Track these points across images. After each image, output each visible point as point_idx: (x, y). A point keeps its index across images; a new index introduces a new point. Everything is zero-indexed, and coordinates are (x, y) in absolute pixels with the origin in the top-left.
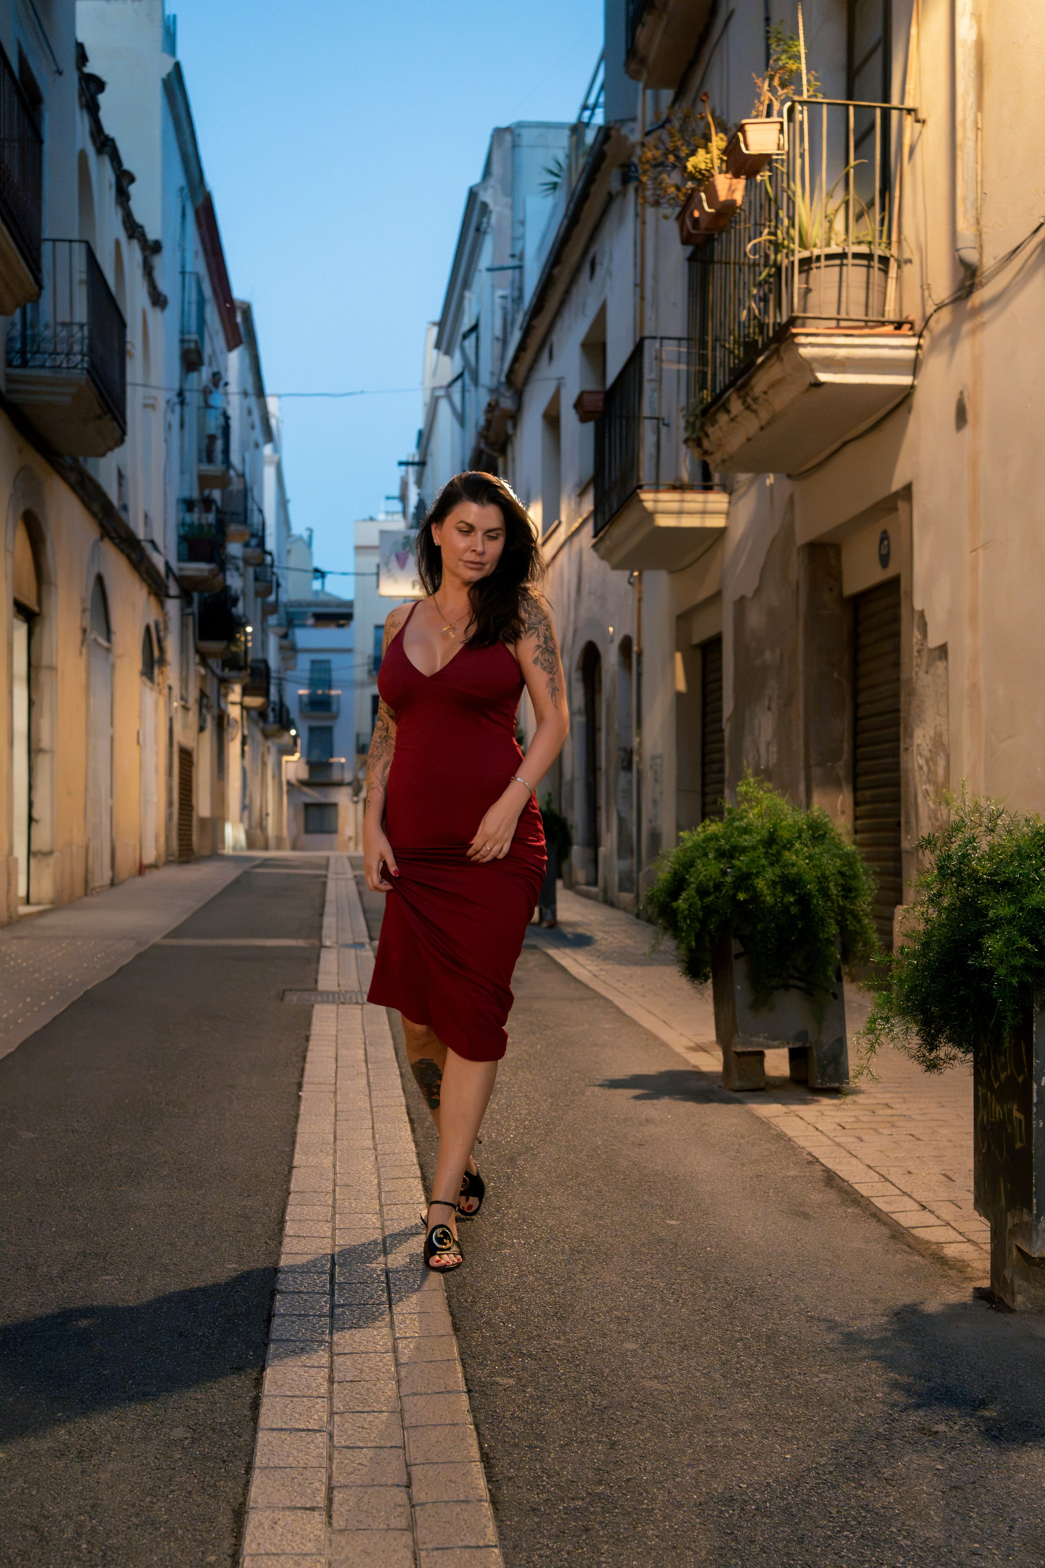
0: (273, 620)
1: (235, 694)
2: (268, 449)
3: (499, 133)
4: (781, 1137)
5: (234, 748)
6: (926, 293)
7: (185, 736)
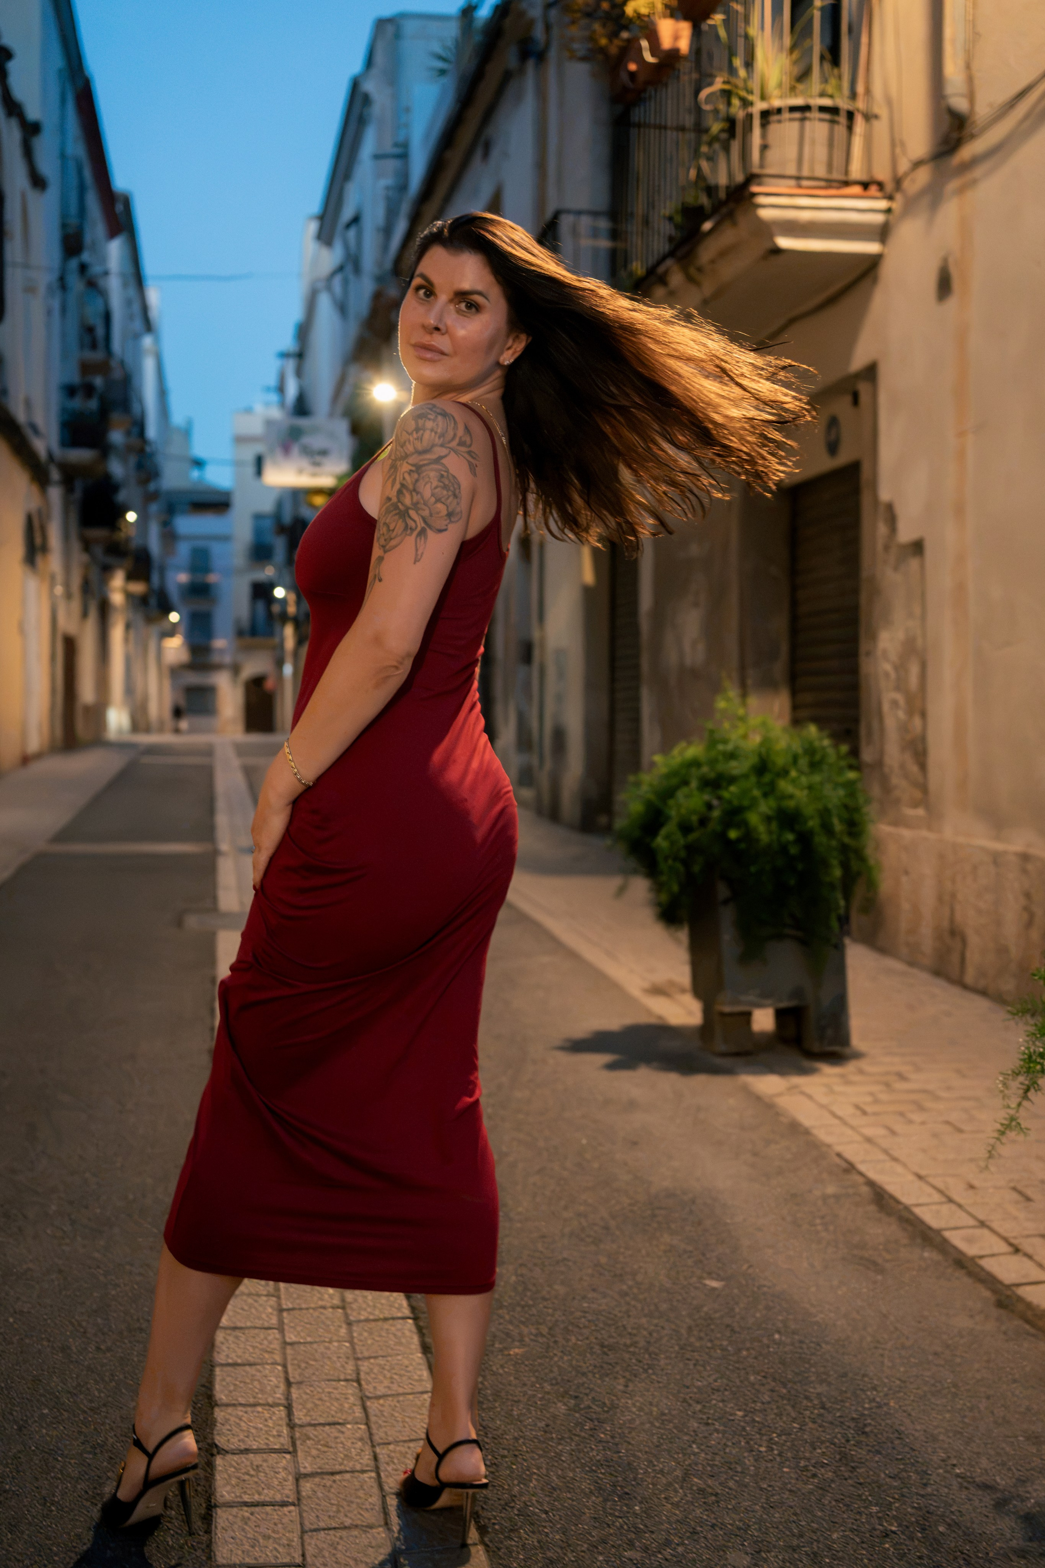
0: (154, 508)
1: (118, 581)
2: (147, 341)
3: (381, 24)
5: (117, 634)
6: (898, 150)
7: (68, 623)
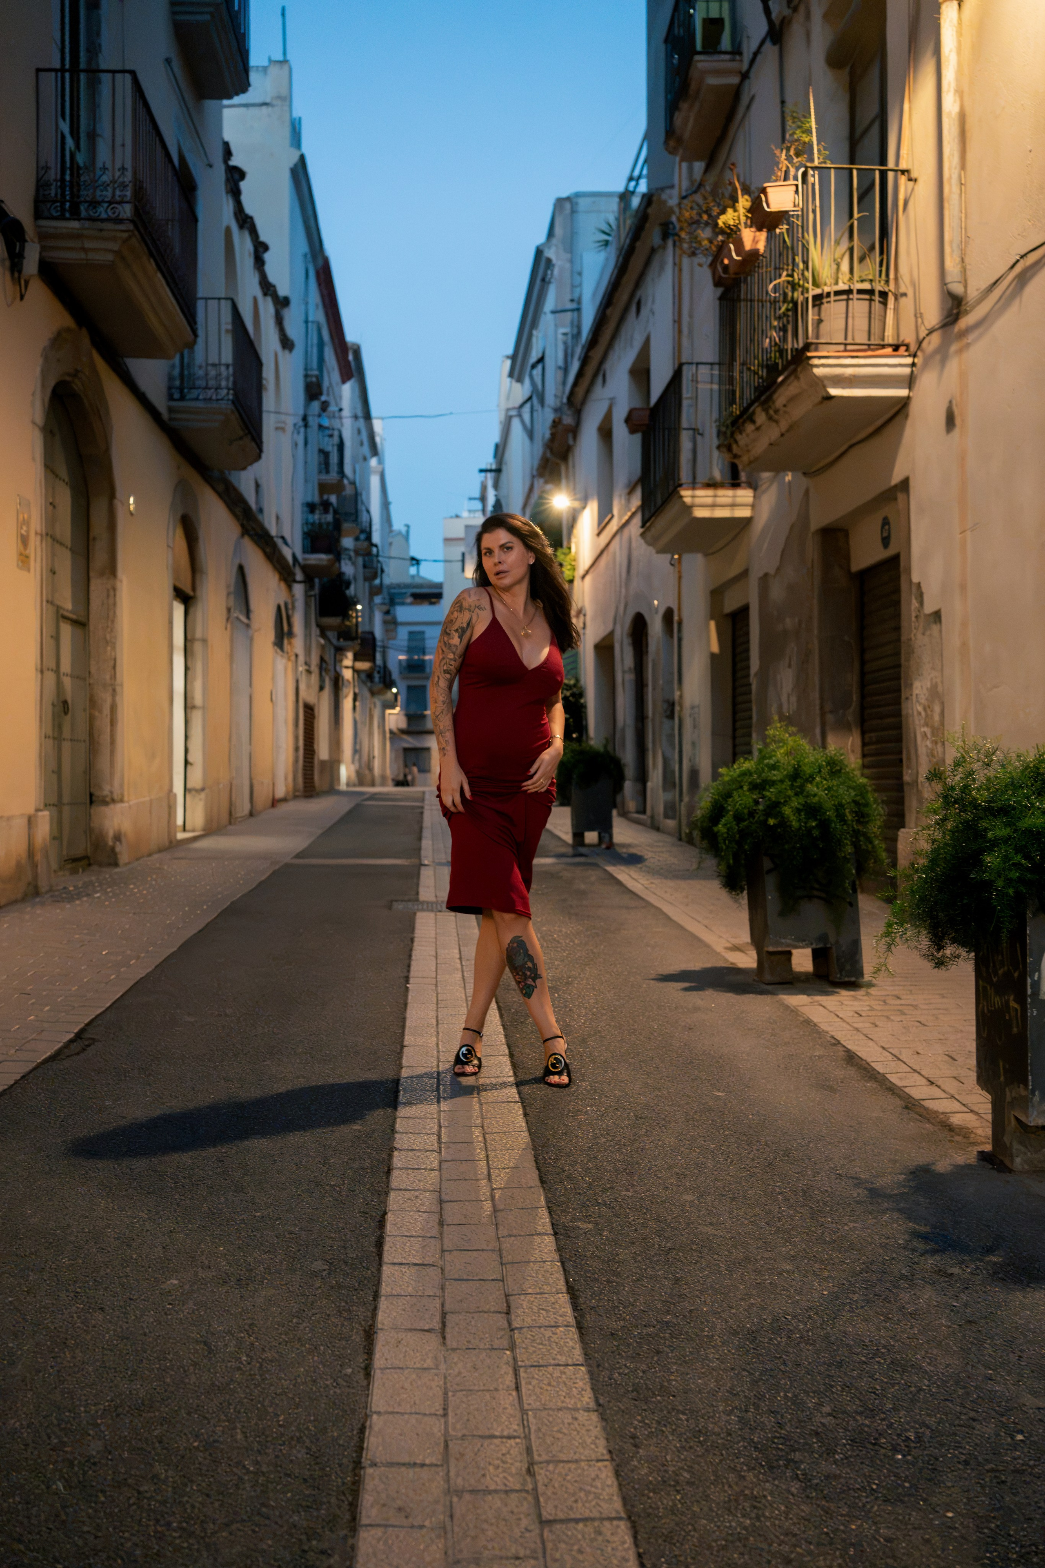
0: (378, 600)
1: (348, 660)
2: (373, 462)
3: (560, 203)
4: (808, 1022)
5: (347, 704)
6: (919, 320)
7: (308, 694)
